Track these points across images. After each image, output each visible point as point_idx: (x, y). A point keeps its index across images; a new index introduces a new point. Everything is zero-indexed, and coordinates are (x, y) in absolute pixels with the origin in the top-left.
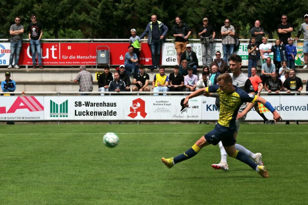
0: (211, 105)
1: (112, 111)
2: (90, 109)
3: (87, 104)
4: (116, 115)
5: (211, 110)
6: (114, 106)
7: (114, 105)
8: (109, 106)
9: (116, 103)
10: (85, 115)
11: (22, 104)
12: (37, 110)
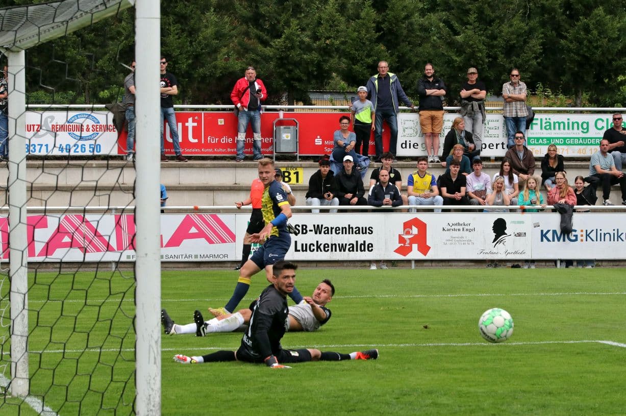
0: (548, 231)
1: (364, 242)
2: (323, 239)
3: (318, 229)
4: (372, 250)
5: (549, 240)
6: (369, 233)
7: (368, 231)
8: (359, 233)
9: (372, 228)
10: (314, 250)
11: (193, 230)
12: (223, 241)
